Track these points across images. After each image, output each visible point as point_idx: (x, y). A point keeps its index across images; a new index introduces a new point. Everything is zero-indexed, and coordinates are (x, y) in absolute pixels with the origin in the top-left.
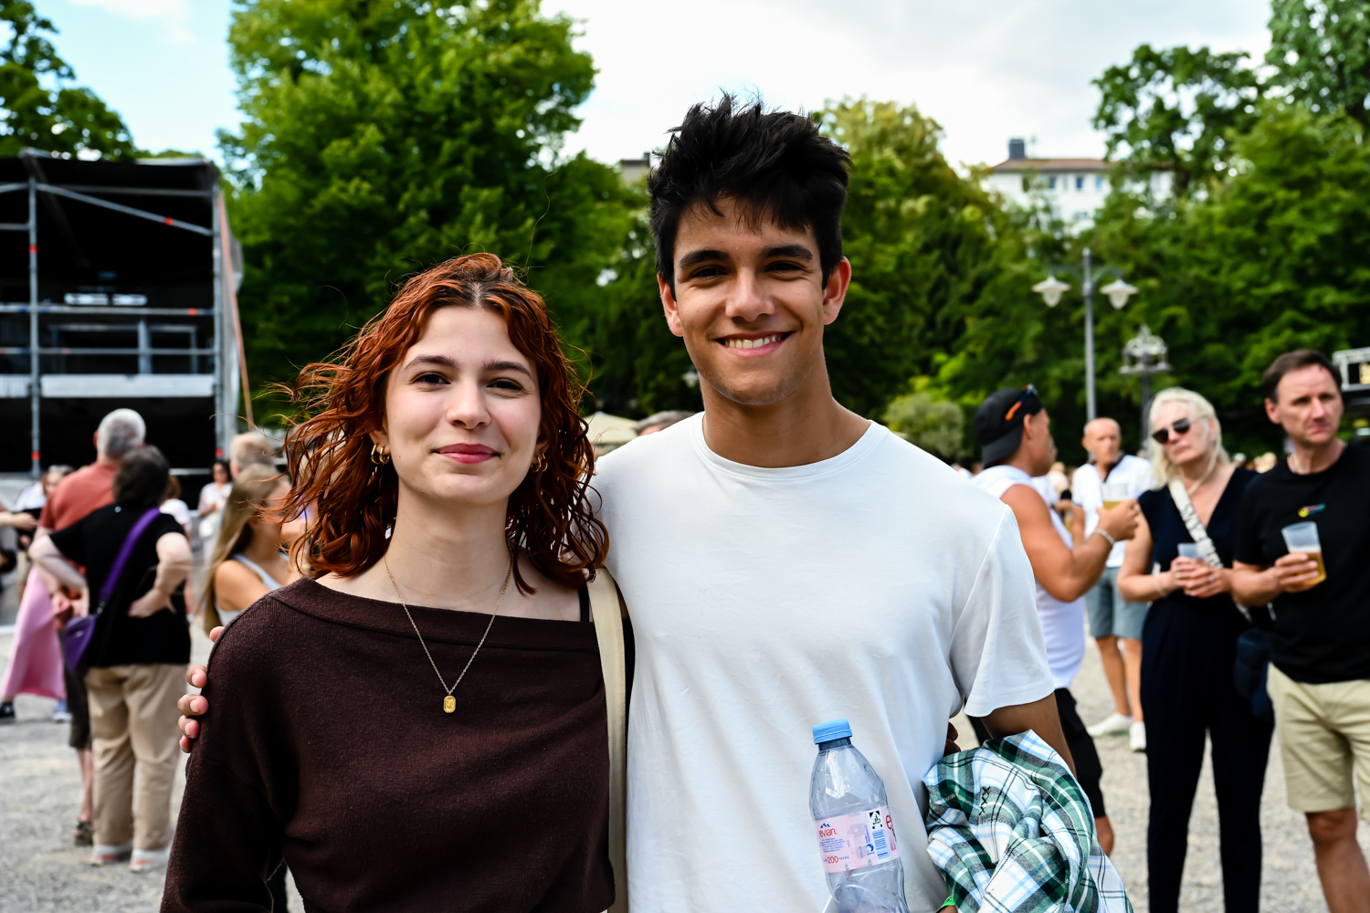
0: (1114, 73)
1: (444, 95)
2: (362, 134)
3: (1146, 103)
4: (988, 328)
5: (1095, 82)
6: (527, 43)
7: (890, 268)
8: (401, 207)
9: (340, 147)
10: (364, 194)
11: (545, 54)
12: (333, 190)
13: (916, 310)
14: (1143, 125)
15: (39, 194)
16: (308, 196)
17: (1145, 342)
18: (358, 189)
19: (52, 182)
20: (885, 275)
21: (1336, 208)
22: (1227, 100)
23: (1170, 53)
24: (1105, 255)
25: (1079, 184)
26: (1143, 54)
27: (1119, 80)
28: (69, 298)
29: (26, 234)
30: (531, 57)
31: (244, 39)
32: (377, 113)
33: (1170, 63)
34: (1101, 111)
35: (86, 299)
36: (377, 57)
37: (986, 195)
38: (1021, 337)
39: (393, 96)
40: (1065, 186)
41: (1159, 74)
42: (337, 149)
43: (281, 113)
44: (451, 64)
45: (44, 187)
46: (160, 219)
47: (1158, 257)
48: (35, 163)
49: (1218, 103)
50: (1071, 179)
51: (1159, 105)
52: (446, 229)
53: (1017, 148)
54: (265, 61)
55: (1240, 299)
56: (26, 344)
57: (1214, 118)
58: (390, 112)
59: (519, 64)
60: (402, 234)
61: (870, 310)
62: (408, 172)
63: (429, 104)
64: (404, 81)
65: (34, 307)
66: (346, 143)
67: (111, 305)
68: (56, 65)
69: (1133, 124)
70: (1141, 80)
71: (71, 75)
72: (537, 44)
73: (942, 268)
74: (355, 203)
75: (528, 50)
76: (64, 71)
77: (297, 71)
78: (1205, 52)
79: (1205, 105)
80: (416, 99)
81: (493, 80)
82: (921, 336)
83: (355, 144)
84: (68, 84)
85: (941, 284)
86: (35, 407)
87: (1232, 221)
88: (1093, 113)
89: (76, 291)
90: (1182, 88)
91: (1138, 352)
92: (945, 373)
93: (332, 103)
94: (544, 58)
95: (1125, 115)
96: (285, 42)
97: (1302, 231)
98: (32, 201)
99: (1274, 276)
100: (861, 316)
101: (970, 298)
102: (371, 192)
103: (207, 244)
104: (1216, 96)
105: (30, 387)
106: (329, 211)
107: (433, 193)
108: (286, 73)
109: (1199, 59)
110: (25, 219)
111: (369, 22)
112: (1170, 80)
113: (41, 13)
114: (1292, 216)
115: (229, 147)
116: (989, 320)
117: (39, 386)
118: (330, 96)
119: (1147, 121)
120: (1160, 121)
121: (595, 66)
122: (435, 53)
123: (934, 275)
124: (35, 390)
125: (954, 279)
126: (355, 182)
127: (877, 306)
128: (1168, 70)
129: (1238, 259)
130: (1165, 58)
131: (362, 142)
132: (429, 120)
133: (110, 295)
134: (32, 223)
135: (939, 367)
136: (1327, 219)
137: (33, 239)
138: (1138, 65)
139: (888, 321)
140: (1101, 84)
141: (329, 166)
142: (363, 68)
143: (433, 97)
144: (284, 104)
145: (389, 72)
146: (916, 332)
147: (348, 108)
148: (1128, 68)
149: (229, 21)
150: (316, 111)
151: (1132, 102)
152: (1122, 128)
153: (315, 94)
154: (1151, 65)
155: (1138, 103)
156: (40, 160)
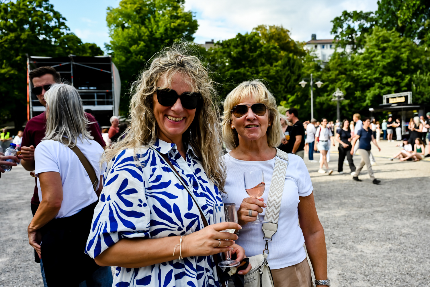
0: (337, 19)
1: (160, 33)
2: (140, 44)
3: (345, 26)
5: (332, 21)
6: (182, 19)
7: (274, 74)
12: (134, 58)
13: (282, 84)
14: (344, 33)
15: (73, 65)
16: (128, 59)
17: (338, 92)
18: (140, 58)
21: (392, 55)
22: (367, 25)
23: (352, 12)
24: (331, 69)
25: (331, 46)
26: (345, 13)
27: (338, 21)
28: (80, 88)
29: (70, 74)
30: (182, 23)
31: (110, 19)
32: (143, 38)
33: (352, 15)
34: (333, 29)
35: (83, 88)
36: (143, 23)
37: (304, 51)
39: (148, 33)
40: (327, 47)
41: (349, 18)
42: (134, 48)
43: (120, 39)
44: (162, 25)
45: (74, 63)
46: (100, 70)
50: (329, 46)
51: (349, 27)
53: (314, 37)
54: (115, 25)
55: (365, 80)
57: (364, 30)
58: (147, 38)
59: (179, 25)
63: (157, 36)
64: (150, 30)
66: (136, 46)
67: (89, 89)
68: (66, 27)
69: (341, 33)
70: (344, 20)
71: (69, 30)
72: (184, 19)
73: (289, 72)
74: (139, 61)
75: (182, 21)
76: (68, 29)
77: (123, 27)
78: (361, 12)
79: (361, 27)
80: (154, 34)
81: (173, 30)
82: (284, 90)
83: (138, 46)
84: (68, 32)
85: (288, 76)
87: (364, 59)
88: (331, 30)
89: (81, 86)
90: (355, 22)
91: (336, 95)
92: (290, 100)
93: (132, 36)
94: (186, 23)
95: (340, 30)
96: (120, 19)
97: (382, 61)
98: (72, 66)
99: (375, 74)
101: (297, 80)
102: (142, 58)
103: (110, 75)
104: (364, 25)
106: (133, 63)
108: (120, 27)
109: (360, 14)
110: (70, 70)
111: (141, 15)
112: (352, 20)
114: (379, 58)
115: (108, 47)
118: (132, 34)
119: (345, 31)
120: (349, 31)
121: (198, 23)
122: (158, 22)
123: (287, 74)
125: (292, 75)
126: (139, 56)
128: (351, 17)
129: (367, 69)
130: (350, 14)
131: (140, 46)
132: (156, 39)
133: (88, 87)
134: (72, 71)
135: (289, 98)
136: (389, 58)
137: (72, 75)
138: (343, 16)
141: (132, 52)
142: (140, 26)
143: (158, 34)
144: (121, 36)
145: (146, 27)
146: (282, 89)
147: (136, 37)
148: (341, 17)
149: (106, 15)
150: (129, 38)
151: (341, 27)
152: (338, 34)
153: (128, 33)
154: (347, 16)
155: (343, 27)
156: (73, 57)
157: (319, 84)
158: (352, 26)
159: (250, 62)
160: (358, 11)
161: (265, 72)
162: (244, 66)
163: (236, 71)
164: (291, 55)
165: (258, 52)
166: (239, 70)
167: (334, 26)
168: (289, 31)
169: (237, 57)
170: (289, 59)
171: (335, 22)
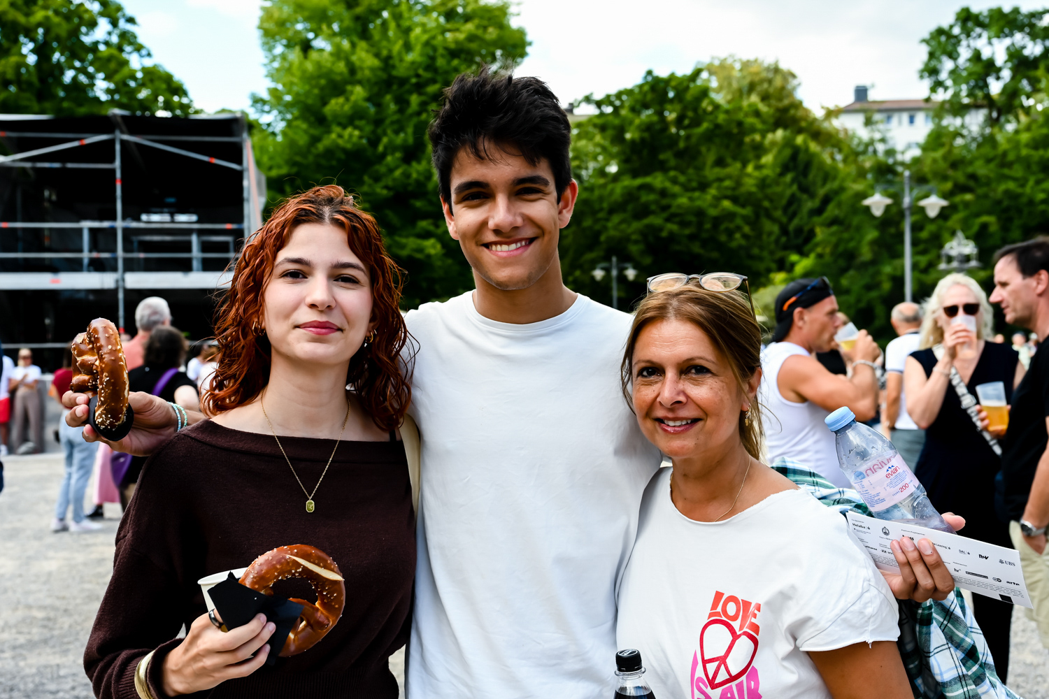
0: (940, 32)
1: (413, 63)
2: (352, 92)
3: (964, 53)
4: (833, 234)
5: (923, 41)
6: (476, 21)
7: (754, 189)
8: (381, 148)
9: (337, 104)
10: (355, 139)
11: (491, 30)
12: (333, 136)
13: (774, 220)
14: (963, 73)
15: (123, 142)
16: (315, 140)
17: (959, 244)
18: (351, 136)
19: (131, 133)
20: (750, 194)
22: (1035, 49)
23: (985, 13)
24: (929, 176)
25: (912, 120)
26: (964, 15)
27: (943, 38)
28: (144, 217)
29: (113, 171)
30: (480, 32)
31: (270, 26)
32: (360, 76)
33: (987, 21)
34: (927, 64)
35: (155, 218)
36: (365, 34)
37: (836, 131)
38: (859, 242)
39: (374, 63)
40: (900, 122)
41: (978, 30)
42: (336, 105)
43: (295, 80)
44: (418, 38)
45: (126, 137)
46: (206, 158)
47: (973, 177)
48: (119, 120)
49: (1026, 52)
50: (905, 117)
51: (977, 56)
52: (414, 164)
53: (861, 93)
54: (284, 42)
55: (1042, 207)
56: (114, 250)
57: (1021, 64)
59: (472, 38)
60: (382, 169)
61: (739, 221)
62: (388, 121)
63: (401, 71)
64: (385, 53)
65: (119, 224)
66: (341, 100)
67: (173, 221)
68: (138, 48)
69: (954, 73)
70: (963, 37)
71: (149, 55)
72: (485, 23)
73: (795, 187)
74: (349, 146)
75: (478, 27)
76: (144, 52)
77: (306, 47)
78: (1016, 11)
79: (1015, 54)
80: (394, 67)
81: (452, 52)
82: (777, 241)
83: (347, 99)
84: (148, 63)
85: (793, 200)
86: (121, 295)
87: (1036, 145)
88: (920, 66)
89: (149, 212)
90: (995, 41)
91: (954, 253)
92: (799, 269)
93: (331, 71)
94: (490, 33)
95: (948, 65)
96: (299, 27)
98: (118, 147)
100: (732, 226)
101: (819, 211)
102: (361, 137)
103: (239, 176)
104: (1024, 47)
105: (117, 281)
106: (329, 153)
107: (406, 137)
108: (297, 49)
109: (1011, 17)
110: (112, 160)
111: (359, 10)
112: (985, 35)
113: (129, 11)
115: (259, 105)
116: (834, 228)
117: (123, 280)
118: (329, 65)
119: (966, 69)
120: (978, 68)
121: (529, 38)
122: (408, 31)
123: (788, 192)
124: (121, 283)
125: (805, 196)
126: (349, 130)
127: (745, 218)
128: (984, 27)
129: (1041, 176)
130: (981, 18)
131: (353, 98)
132: (403, 81)
133: (172, 215)
134: (118, 163)
135: (793, 265)
137: (118, 175)
138: (959, 24)
139: (753, 229)
140: (927, 42)
141: (329, 118)
142: (353, 45)
143: (404, 65)
144: (298, 73)
145: (372, 46)
146: (773, 238)
147: (341, 74)
148: (951, 27)
149: (259, 13)
150: (320, 77)
151: (953, 55)
152: (943, 76)
153: (319, 64)
154: (970, 24)
155: (958, 55)
156: (123, 117)
157: (933, 205)
158: (986, 54)
159: (679, 155)
160: (1007, 9)
161: (727, 183)
162: (663, 167)
163: (639, 181)
164: (800, 140)
165: (705, 125)
166: (648, 180)
167: (932, 55)
168: (794, 76)
169: (643, 140)
170: (796, 151)
171: (933, 43)
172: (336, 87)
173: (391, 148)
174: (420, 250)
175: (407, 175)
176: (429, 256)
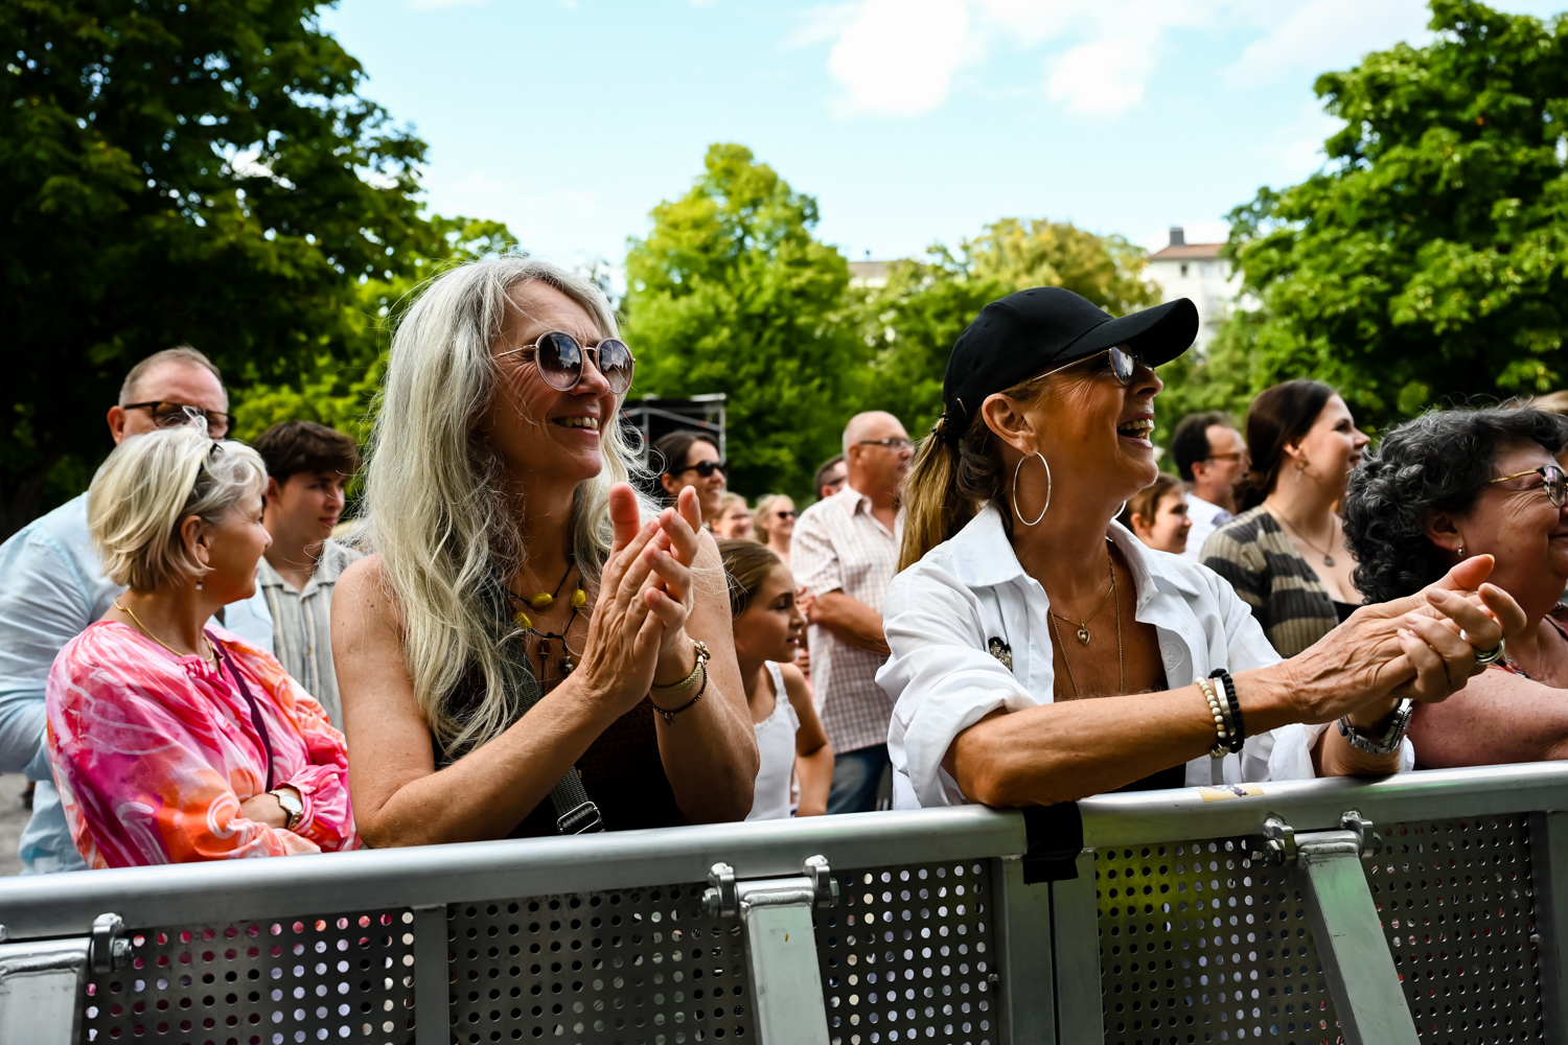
0: (1238, 211)
1: (764, 303)
2: (719, 333)
26: (1264, 193)
27: (1244, 215)
32: (726, 318)
42: (708, 342)
44: (769, 283)
53: (1177, 236)
58: (733, 316)
59: (811, 282)
63: (756, 307)
64: (737, 292)
66: (710, 338)
80: (748, 307)
83: (716, 339)
107: (758, 367)
131: (719, 337)
132: (755, 319)
138: (1260, 202)
140: (1229, 218)
141: (700, 353)
145: (729, 289)
147: (710, 316)
148: (1252, 204)
153: (690, 308)
171: (1235, 220)
172: (705, 326)
173: (749, 375)
174: (775, 458)
175: (761, 397)
176: (783, 464)
